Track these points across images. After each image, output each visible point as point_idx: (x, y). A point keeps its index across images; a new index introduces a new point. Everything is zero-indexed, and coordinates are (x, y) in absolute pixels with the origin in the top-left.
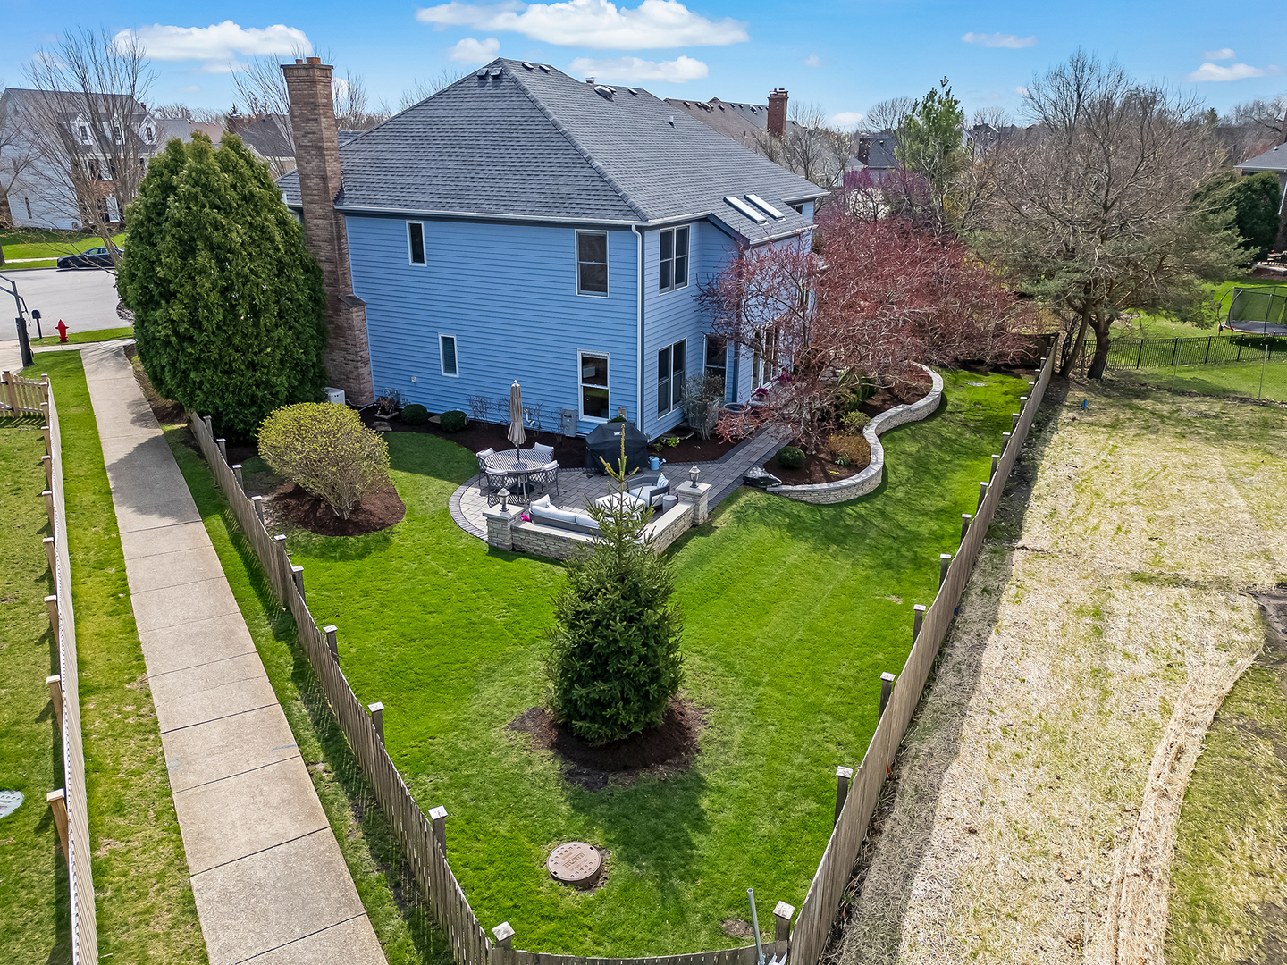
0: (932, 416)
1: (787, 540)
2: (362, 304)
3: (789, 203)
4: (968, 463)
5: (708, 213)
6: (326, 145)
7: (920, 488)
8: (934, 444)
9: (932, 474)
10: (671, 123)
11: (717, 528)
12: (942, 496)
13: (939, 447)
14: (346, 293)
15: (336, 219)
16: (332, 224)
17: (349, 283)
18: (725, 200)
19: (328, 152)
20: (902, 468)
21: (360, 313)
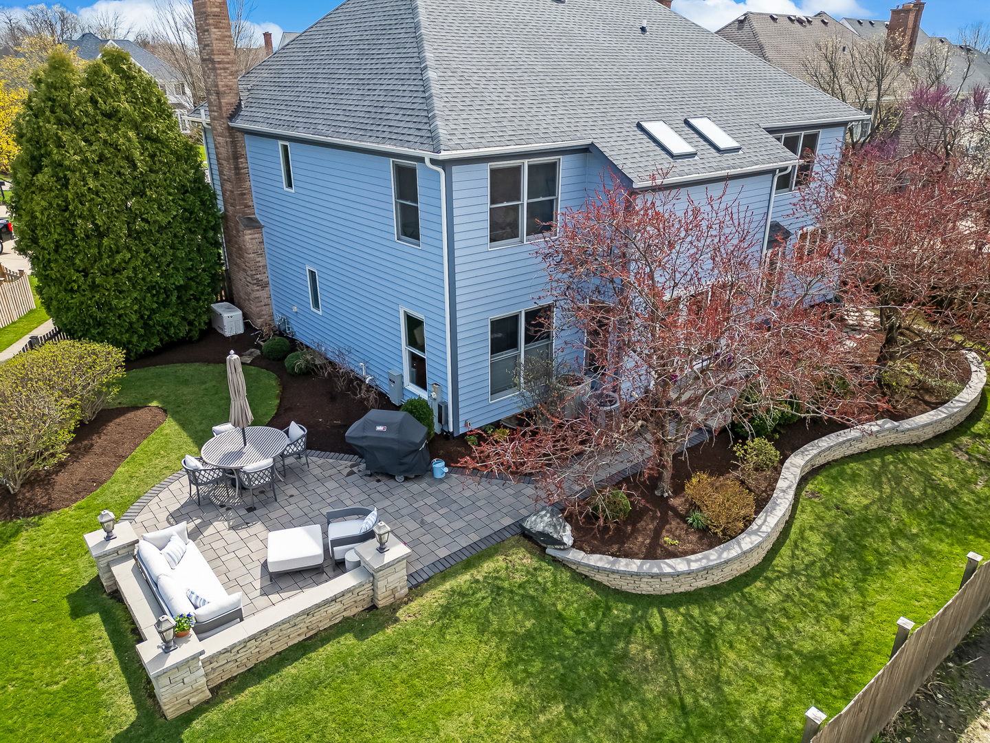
0: (940, 439)
1: (492, 670)
2: (261, 227)
3: (771, 131)
4: (944, 547)
5: (589, 142)
6: (217, 58)
7: (819, 588)
8: (907, 494)
9: (861, 559)
10: (643, 29)
11: (397, 620)
12: (845, 619)
13: (911, 504)
14: (244, 213)
15: (232, 136)
16: (227, 142)
17: (250, 204)
18: (639, 126)
19: (221, 66)
20: (815, 538)
21: (256, 236)
